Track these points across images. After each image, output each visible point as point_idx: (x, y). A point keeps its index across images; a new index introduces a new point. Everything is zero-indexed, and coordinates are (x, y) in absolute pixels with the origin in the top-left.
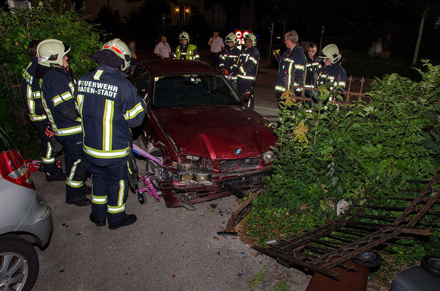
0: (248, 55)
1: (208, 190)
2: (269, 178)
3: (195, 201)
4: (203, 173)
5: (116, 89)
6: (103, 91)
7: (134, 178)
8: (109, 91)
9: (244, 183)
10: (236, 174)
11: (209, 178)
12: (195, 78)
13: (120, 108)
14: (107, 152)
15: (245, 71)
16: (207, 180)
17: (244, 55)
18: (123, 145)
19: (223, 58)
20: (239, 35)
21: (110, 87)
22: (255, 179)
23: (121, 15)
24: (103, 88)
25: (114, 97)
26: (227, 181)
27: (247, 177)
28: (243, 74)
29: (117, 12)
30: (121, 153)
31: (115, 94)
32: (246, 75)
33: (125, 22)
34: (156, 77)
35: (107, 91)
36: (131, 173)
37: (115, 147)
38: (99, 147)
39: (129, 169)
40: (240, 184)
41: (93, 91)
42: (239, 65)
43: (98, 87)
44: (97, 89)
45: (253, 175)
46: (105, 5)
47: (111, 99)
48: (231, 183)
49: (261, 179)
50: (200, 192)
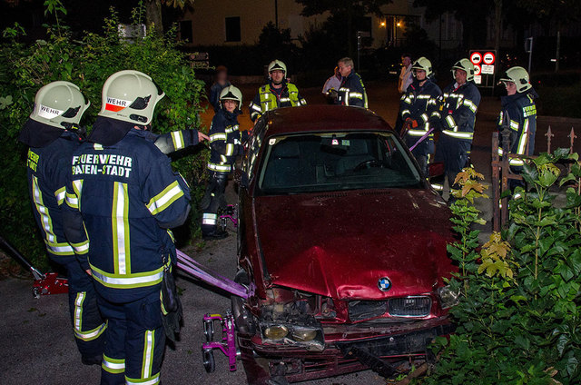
0: (462, 96)
1: (322, 357)
2: (444, 342)
3: (297, 376)
4: (305, 326)
5: (129, 161)
6: (109, 167)
7: (171, 322)
8: (118, 166)
9: (393, 348)
10: (377, 330)
11: (319, 336)
12: (340, 140)
13: (140, 195)
14: (123, 277)
15: (456, 124)
16: (315, 339)
17: (454, 96)
18: (153, 263)
19: (408, 100)
20: (477, 59)
21: (121, 160)
22: (417, 341)
23: (294, 35)
24: (108, 164)
25: (127, 176)
26: (357, 343)
27: (400, 337)
28: (452, 129)
29: (288, 31)
30: (151, 278)
31: (128, 170)
32: (459, 130)
33: (299, 45)
34: (273, 137)
35: (115, 167)
36: (165, 313)
37: (137, 267)
38: (109, 268)
39: (162, 306)
40: (385, 350)
41: (94, 170)
42: (444, 113)
43: (103, 162)
44: (100, 166)
45: (412, 333)
46: (271, 22)
47: (122, 179)
48: (365, 348)
49: (429, 342)
50: (307, 360)
